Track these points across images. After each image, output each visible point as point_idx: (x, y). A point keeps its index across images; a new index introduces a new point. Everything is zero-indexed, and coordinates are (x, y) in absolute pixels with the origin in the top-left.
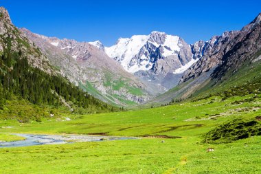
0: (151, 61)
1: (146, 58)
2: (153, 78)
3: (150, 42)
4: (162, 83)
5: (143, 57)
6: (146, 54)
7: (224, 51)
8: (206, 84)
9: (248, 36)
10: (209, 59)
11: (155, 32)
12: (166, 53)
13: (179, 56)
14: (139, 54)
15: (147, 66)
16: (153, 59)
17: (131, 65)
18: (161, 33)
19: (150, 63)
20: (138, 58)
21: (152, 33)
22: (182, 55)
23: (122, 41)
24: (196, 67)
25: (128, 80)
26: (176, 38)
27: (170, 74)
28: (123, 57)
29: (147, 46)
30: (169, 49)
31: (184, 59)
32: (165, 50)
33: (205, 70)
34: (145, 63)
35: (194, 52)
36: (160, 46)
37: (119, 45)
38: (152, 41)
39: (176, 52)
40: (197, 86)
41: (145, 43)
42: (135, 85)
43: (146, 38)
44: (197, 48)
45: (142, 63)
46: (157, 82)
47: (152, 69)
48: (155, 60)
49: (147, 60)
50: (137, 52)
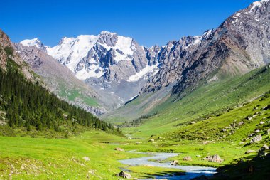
0: (101, 65)
1: (95, 62)
2: (105, 86)
3: (99, 43)
4: (116, 92)
5: (92, 60)
6: (95, 57)
7: (183, 66)
8: (166, 99)
9: (205, 55)
10: (168, 74)
11: (106, 32)
12: (118, 58)
13: (133, 62)
14: (88, 57)
15: (97, 71)
16: (103, 63)
17: (78, 69)
18: (112, 34)
19: (101, 68)
20: (85, 61)
21: (102, 33)
22: (136, 60)
23: (67, 40)
24: (155, 80)
25: (83, 89)
26: (128, 40)
27: (124, 82)
28: (69, 59)
29: (96, 48)
30: (121, 53)
31: (138, 65)
32: (117, 54)
33: (165, 84)
34: (94, 67)
35: (149, 58)
36: (111, 49)
37: (63, 45)
38: (102, 42)
39: (129, 56)
40: (158, 100)
41: (93, 44)
42: (89, 94)
43: (94, 38)
44: (153, 54)
45: (90, 67)
46: (110, 90)
47: (105, 75)
48: (107, 65)
49: (96, 65)
50: (85, 55)
